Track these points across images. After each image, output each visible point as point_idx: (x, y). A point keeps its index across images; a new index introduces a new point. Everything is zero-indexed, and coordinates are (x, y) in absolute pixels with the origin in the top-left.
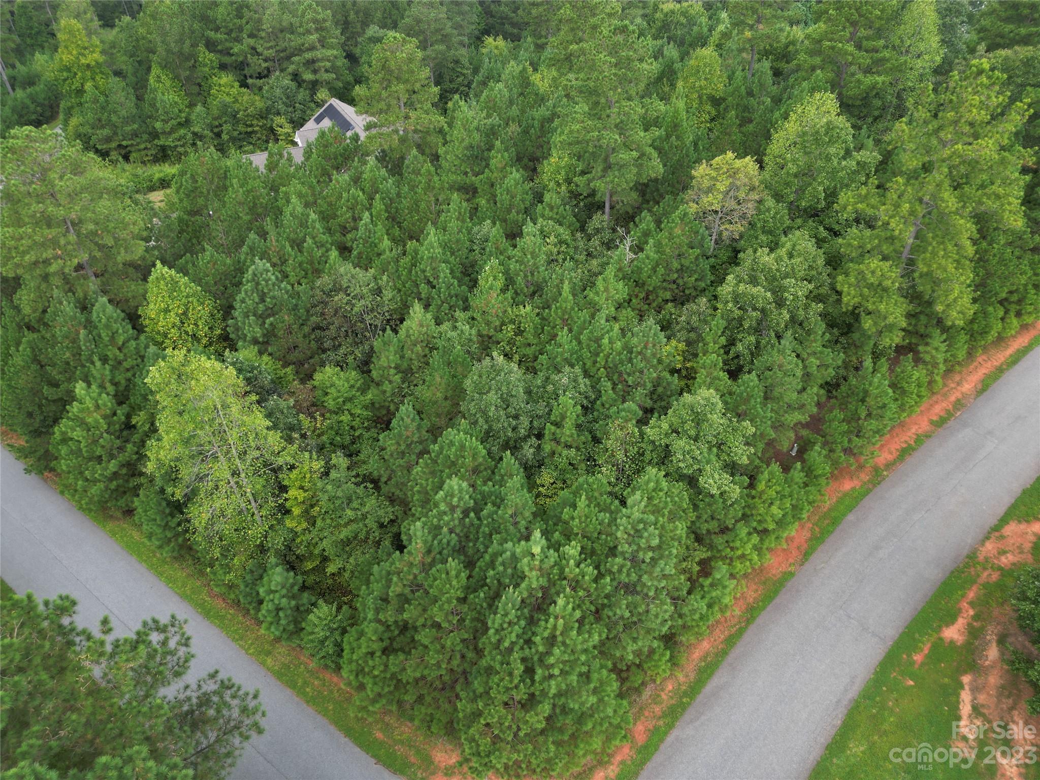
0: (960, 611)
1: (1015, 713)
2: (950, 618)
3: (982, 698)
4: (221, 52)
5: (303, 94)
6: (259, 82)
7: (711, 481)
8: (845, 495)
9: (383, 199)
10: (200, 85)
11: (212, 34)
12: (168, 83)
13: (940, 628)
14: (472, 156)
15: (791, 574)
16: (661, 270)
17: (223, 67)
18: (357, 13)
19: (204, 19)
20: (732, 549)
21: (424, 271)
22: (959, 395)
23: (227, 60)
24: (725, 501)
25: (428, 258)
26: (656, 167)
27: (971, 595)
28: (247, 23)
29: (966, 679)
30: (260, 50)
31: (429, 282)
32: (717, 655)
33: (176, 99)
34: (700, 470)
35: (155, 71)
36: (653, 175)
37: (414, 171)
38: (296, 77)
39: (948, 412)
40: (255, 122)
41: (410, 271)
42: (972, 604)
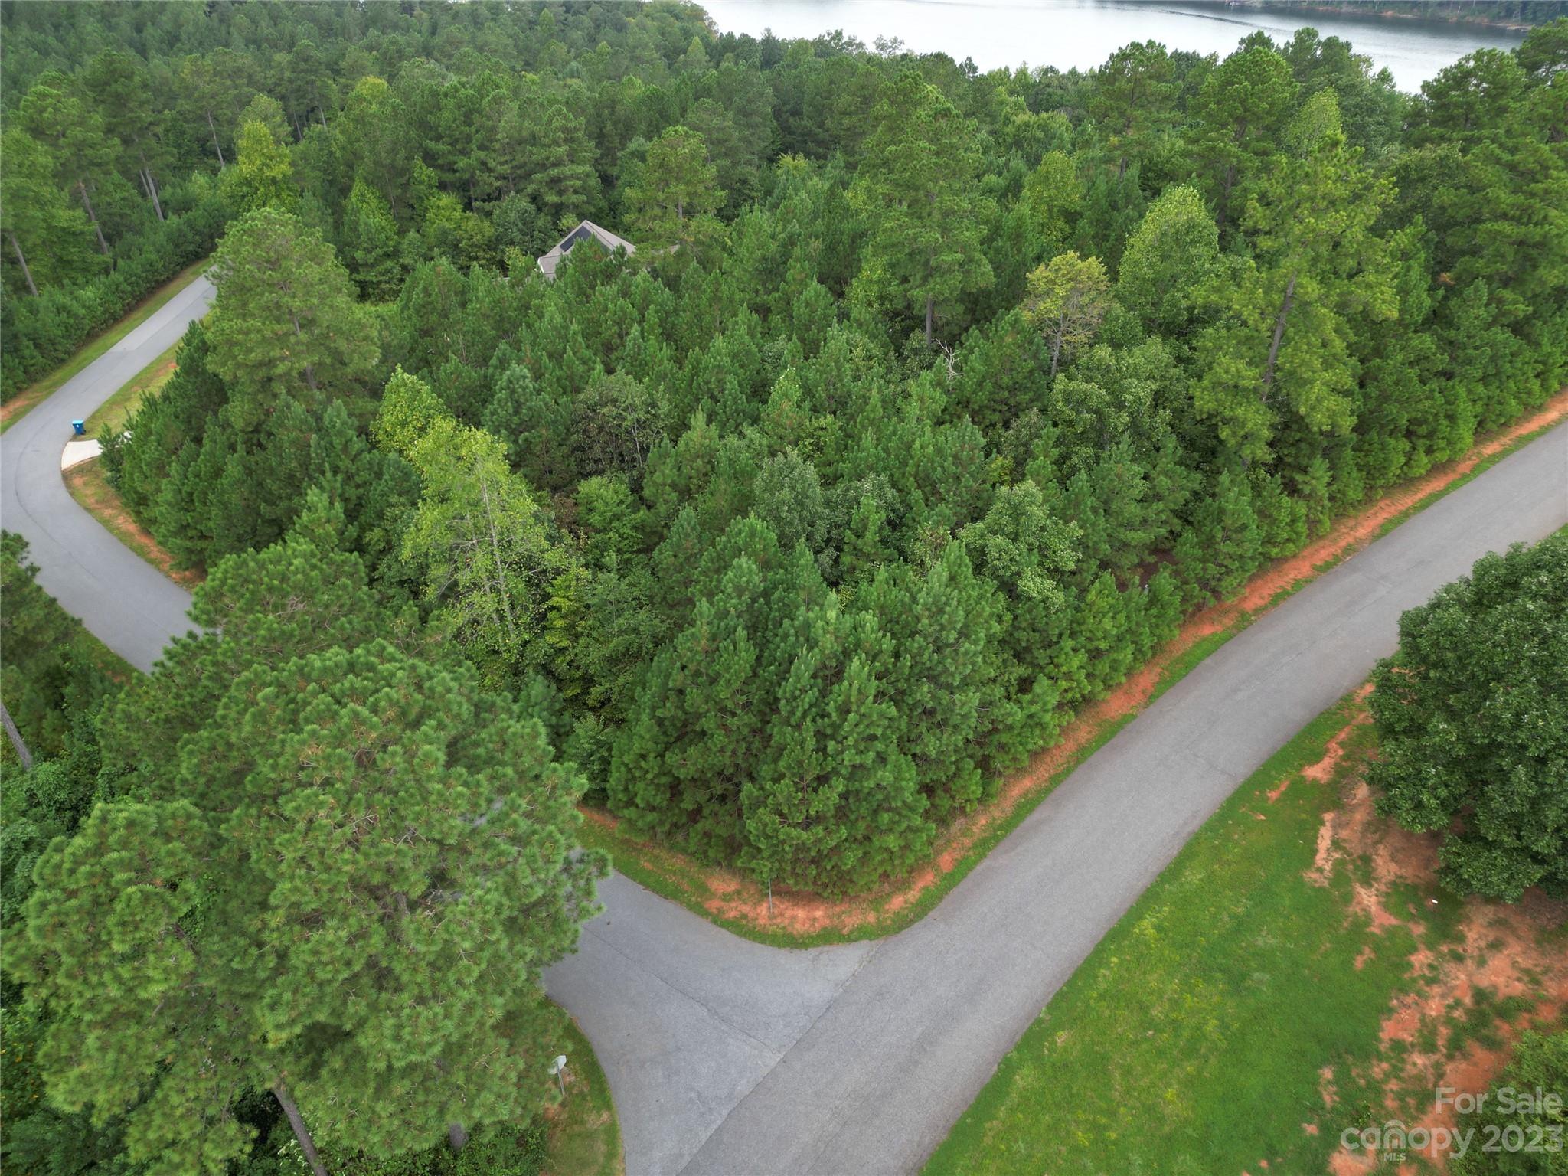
0: (1327, 751)
1: (1381, 847)
2: (1316, 758)
3: (1344, 834)
4: (441, 167)
5: (543, 221)
6: (488, 206)
7: (1031, 584)
8: (1204, 639)
9: (657, 312)
10: (412, 207)
11: (431, 144)
12: (374, 203)
13: (1302, 766)
14: (765, 269)
15: (1134, 717)
16: (988, 385)
17: (443, 186)
18: (615, 124)
19: (423, 125)
20: (1057, 666)
21: (707, 383)
22: (1351, 540)
23: (448, 177)
24: (1046, 608)
25: (715, 367)
26: (985, 275)
27: (1343, 735)
28: (477, 131)
29: (1328, 817)
30: (492, 164)
31: (712, 397)
32: (1039, 792)
33: (384, 223)
34: (1019, 574)
35: (358, 188)
36: (982, 285)
37: (693, 287)
38: (534, 198)
39: (1336, 556)
40: (481, 254)
41: (690, 385)
42: (1342, 744)
